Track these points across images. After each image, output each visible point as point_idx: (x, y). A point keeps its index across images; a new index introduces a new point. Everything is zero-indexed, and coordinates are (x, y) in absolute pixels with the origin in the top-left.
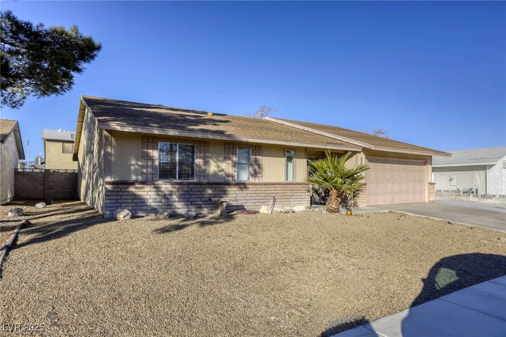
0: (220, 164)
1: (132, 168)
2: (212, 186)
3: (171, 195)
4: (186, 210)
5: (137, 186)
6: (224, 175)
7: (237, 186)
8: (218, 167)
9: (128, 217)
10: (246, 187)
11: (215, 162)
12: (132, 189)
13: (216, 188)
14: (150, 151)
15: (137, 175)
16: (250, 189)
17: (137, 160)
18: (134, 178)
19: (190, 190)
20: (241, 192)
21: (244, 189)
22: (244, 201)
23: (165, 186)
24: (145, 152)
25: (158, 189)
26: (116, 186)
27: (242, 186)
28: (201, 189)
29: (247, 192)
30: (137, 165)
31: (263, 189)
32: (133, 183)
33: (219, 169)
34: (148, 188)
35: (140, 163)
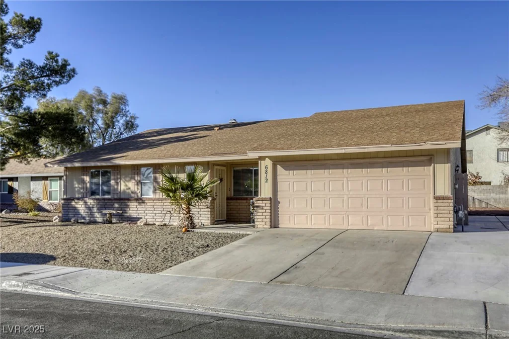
0: (127, 183)
1: (76, 189)
2: (119, 201)
3: (93, 207)
4: (102, 219)
5: (76, 201)
6: (130, 192)
7: (137, 201)
8: (126, 185)
9: (57, 221)
10: (144, 203)
11: (125, 182)
12: (73, 203)
13: (122, 203)
14: (85, 177)
15: (79, 194)
16: (148, 204)
17: (79, 184)
18: (77, 196)
19: (105, 204)
20: (141, 207)
21: (143, 204)
22: (143, 214)
23: (90, 202)
24: (82, 178)
25: (86, 202)
26: (66, 201)
27: (140, 201)
28: (112, 204)
29: (146, 207)
30: (79, 187)
31: (160, 204)
32: (73, 200)
33: (127, 187)
34: (81, 203)
35: (80, 186)
